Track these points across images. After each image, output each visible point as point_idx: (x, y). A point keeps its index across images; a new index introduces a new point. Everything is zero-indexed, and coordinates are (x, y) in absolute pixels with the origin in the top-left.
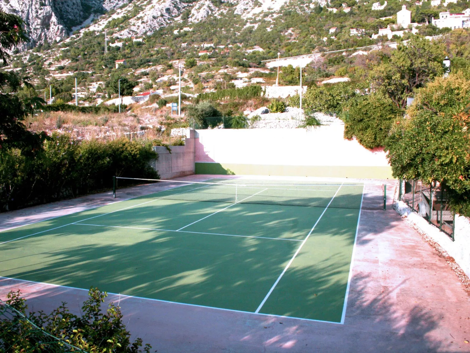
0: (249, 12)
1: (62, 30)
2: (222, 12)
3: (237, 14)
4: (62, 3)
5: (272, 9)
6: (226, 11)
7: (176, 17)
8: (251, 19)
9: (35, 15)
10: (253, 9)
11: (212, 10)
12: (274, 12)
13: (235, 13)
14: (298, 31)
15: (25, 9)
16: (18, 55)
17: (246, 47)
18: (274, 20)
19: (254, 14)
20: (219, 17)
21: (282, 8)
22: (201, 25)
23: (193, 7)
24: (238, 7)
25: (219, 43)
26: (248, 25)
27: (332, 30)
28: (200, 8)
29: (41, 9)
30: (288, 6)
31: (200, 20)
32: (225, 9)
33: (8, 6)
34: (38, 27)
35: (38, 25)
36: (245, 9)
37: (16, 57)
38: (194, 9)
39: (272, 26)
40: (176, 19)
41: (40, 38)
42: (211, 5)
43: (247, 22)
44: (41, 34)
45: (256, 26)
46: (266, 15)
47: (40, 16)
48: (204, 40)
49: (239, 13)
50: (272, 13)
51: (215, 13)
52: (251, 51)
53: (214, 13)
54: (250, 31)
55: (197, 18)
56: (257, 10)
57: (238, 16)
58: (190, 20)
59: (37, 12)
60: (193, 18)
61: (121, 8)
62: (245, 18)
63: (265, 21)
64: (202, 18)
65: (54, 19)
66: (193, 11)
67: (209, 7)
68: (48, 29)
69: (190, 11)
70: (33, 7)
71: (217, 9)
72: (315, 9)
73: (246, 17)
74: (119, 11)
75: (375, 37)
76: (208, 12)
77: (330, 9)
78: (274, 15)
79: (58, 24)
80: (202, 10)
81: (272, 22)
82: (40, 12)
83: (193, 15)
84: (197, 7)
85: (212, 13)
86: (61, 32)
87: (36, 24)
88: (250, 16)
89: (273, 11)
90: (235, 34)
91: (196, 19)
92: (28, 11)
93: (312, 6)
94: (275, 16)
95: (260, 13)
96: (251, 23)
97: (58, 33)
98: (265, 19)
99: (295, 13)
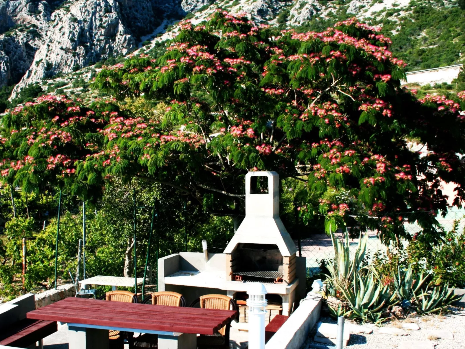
0: (366, 11)
1: (130, 40)
2: (330, 12)
3: (350, 14)
4: (130, 8)
5: (397, 5)
6: (336, 10)
7: (270, 19)
8: (369, 19)
9: (98, 23)
10: (371, 6)
11: (317, 10)
12: (402, 9)
13: (348, 12)
15: (88, 18)
16: (78, 72)
18: (401, 19)
19: (374, 13)
20: (327, 18)
21: (412, 3)
23: (292, 6)
28: (301, 8)
29: (106, 17)
31: (301, 23)
32: (335, 8)
33: (69, 15)
34: (102, 38)
35: (101, 35)
36: (363, 7)
37: (76, 74)
38: (293, 9)
39: (399, 28)
40: (270, 22)
41: (103, 50)
42: (316, 3)
44: (105, 46)
46: (390, 14)
47: (105, 25)
49: (354, 12)
50: (399, 10)
51: (322, 13)
53: (319, 13)
55: (298, 20)
56: (378, 7)
57: (352, 16)
58: (288, 23)
59: (101, 20)
60: (293, 21)
61: (201, 10)
62: (361, 19)
63: (388, 22)
64: (304, 20)
65: (121, 28)
66: (292, 12)
67: (313, 5)
68: (114, 40)
69: (289, 12)
70: (97, 14)
71: (324, 7)
73: (363, 17)
74: (198, 14)
76: (312, 13)
78: (401, 12)
79: (126, 34)
81: (399, 22)
82: (104, 19)
83: (293, 16)
84: (297, 6)
85: (317, 13)
86: (129, 44)
87: (100, 34)
88: (368, 15)
89: (399, 8)
91: (296, 21)
92: (92, 19)
94: (403, 14)
95: (382, 11)
97: (125, 45)
98: (389, 18)
99: (431, 9)
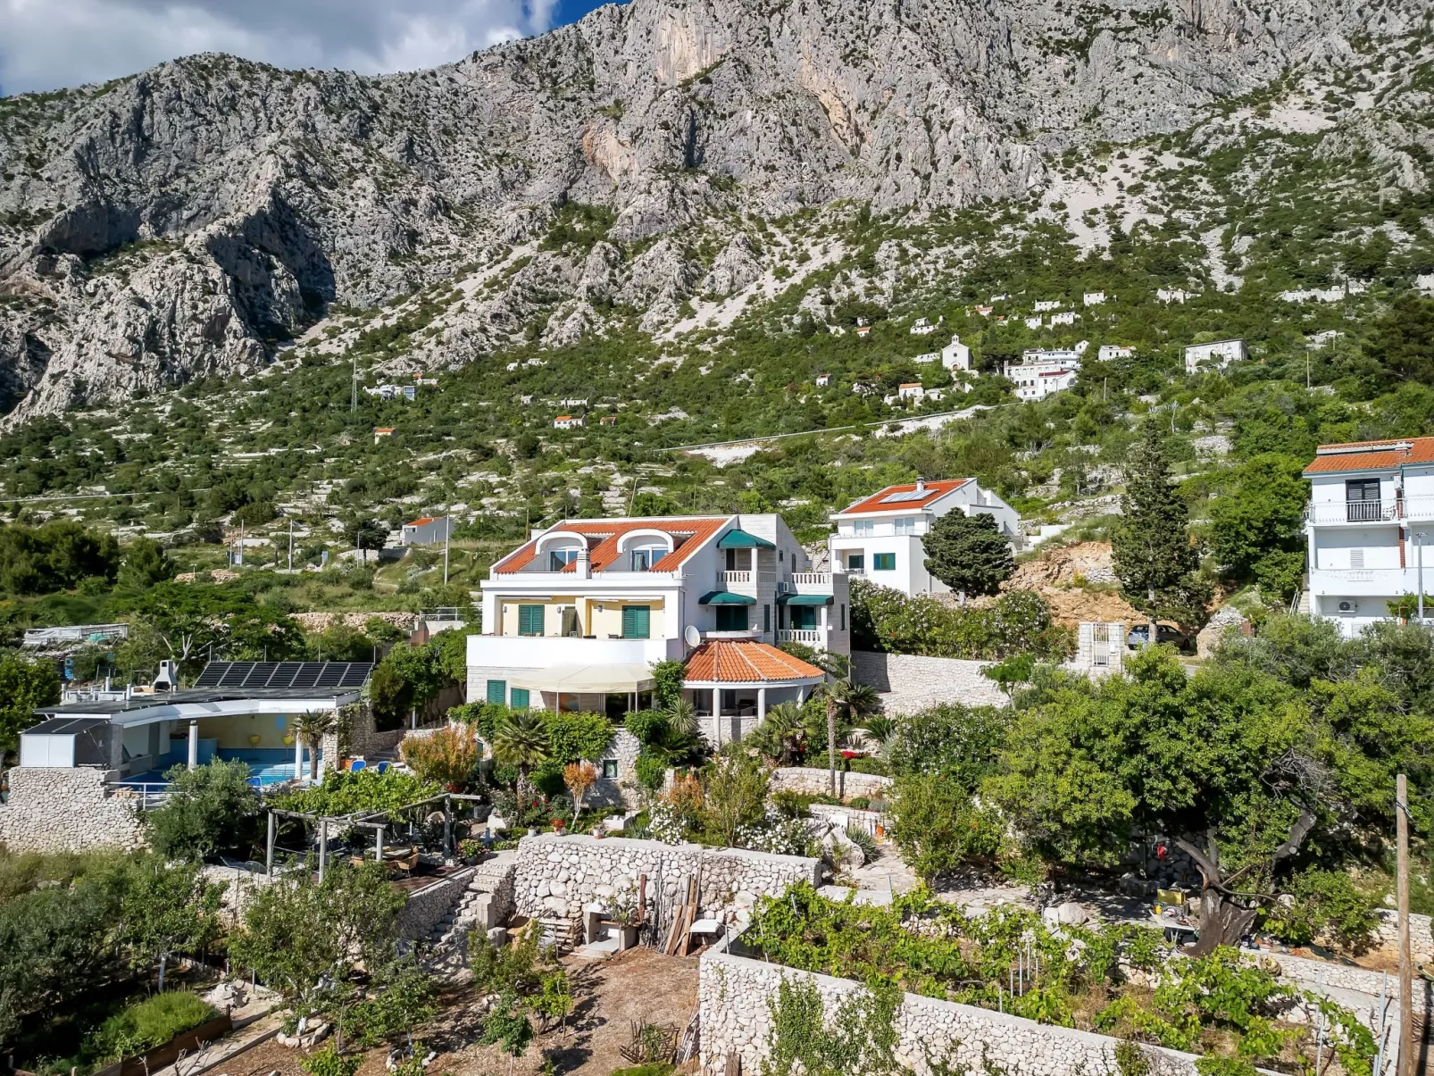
0: (668, 330)
1: (253, 349)
2: (612, 327)
3: (644, 333)
4: (256, 288)
5: (716, 324)
6: (621, 324)
7: (513, 332)
8: (671, 344)
9: (188, 313)
10: (676, 322)
11: (591, 323)
12: (720, 332)
13: (641, 329)
14: (759, 377)
15: (166, 300)
16: (143, 400)
17: (656, 406)
18: (716, 349)
19: (678, 335)
20: (606, 338)
21: (736, 322)
22: (568, 353)
23: (553, 310)
24: (645, 317)
25: (597, 399)
26: (664, 359)
27: (821, 381)
28: (565, 316)
29: (206, 301)
30: (748, 319)
31: (565, 341)
32: (620, 321)
33: (127, 291)
34: (196, 340)
35: (195, 335)
36: (662, 323)
37: (139, 405)
38: (552, 317)
39: (712, 363)
40: (513, 338)
41: (199, 365)
42: (591, 311)
43: (661, 351)
44: (202, 356)
45: (680, 361)
46: (702, 340)
47: (203, 317)
48: (568, 392)
49: (649, 330)
50: (715, 334)
51: (599, 329)
52: (663, 417)
53: (595, 327)
54: (666, 372)
55: (560, 337)
56: (686, 326)
57: (647, 336)
58: (543, 340)
59: (195, 307)
60: (551, 337)
61: (393, 304)
62: (659, 342)
63: (698, 352)
64: (569, 337)
65: (235, 323)
66: (551, 322)
67: (584, 314)
68: (220, 346)
69: (545, 321)
70: (187, 295)
71: (602, 319)
72: (802, 326)
73: (661, 340)
74: (387, 310)
75: (888, 400)
76: (583, 327)
77: (833, 329)
78: (718, 337)
79: (246, 335)
80: (569, 323)
81: (713, 353)
82: (201, 308)
83: (552, 330)
84: (559, 314)
85: (591, 328)
86: (251, 354)
87: (190, 334)
88: (670, 337)
89: (716, 328)
90: (634, 380)
91: (556, 339)
92: (174, 303)
93: (797, 320)
94: (720, 339)
95: (691, 333)
96: (670, 354)
97: (244, 356)
98: (700, 347)
99: (762, 336)
